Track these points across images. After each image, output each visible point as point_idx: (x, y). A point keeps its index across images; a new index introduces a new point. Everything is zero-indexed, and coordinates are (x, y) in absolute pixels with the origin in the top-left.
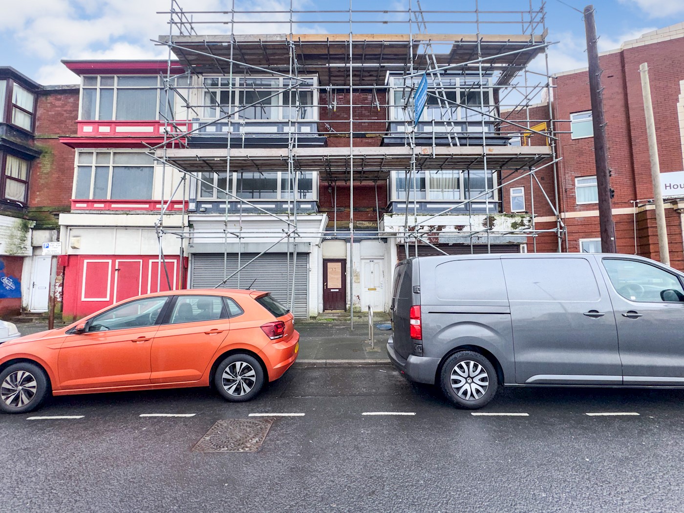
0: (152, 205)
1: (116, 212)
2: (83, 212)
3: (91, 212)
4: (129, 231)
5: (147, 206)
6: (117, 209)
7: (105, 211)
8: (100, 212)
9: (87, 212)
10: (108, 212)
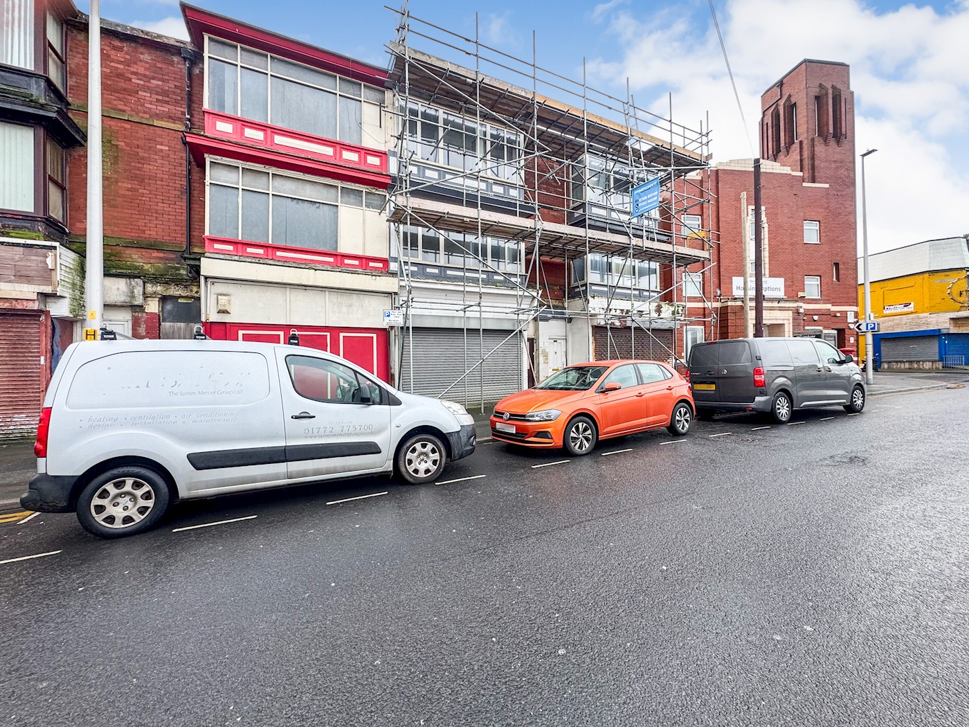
0: (339, 260)
1: (285, 263)
2: (228, 257)
3: (242, 258)
4: (310, 294)
5: (331, 260)
6: (286, 260)
7: (266, 260)
8: (257, 260)
9: (236, 258)
10: (271, 262)
